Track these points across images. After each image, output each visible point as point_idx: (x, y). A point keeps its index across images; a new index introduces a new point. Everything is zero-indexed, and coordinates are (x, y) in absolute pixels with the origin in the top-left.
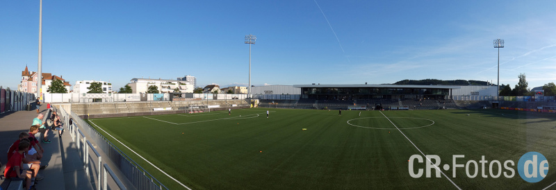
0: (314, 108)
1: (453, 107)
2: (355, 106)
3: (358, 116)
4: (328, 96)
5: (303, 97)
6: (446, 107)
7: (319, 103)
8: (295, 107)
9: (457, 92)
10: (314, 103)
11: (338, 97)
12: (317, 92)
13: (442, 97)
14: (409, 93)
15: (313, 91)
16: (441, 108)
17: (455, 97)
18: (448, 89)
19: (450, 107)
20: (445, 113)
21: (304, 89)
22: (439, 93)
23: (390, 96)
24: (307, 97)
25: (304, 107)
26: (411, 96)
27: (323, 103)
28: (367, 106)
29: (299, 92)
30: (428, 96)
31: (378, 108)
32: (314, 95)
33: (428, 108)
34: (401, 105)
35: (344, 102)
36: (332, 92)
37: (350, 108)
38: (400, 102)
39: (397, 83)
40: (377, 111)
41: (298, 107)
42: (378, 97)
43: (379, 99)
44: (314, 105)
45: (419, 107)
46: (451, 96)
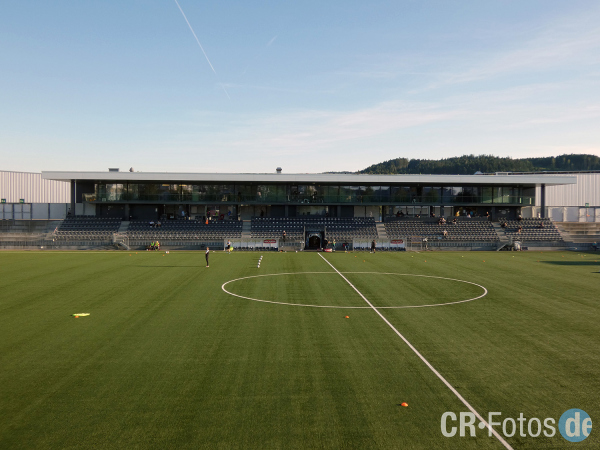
0: (117, 246)
1: (549, 242)
2: (248, 240)
3: (255, 270)
4: (160, 207)
5: (79, 211)
6: (527, 243)
7: (131, 229)
8: (49, 245)
9: (562, 196)
10: (116, 230)
11: (194, 210)
12: (125, 196)
13: (513, 211)
14: (408, 201)
15: (114, 193)
16: (508, 248)
17: (558, 211)
18: (532, 187)
19: (538, 242)
20: (524, 262)
21: (82, 187)
22: (503, 199)
23: (348, 209)
24: (91, 211)
25: (81, 245)
26: (413, 209)
27: (147, 228)
28: (283, 240)
29: (63, 195)
30: (469, 209)
31: (315, 244)
32: (114, 205)
33: (467, 245)
34: (382, 235)
35: (212, 227)
36: (173, 196)
37: (232, 243)
38: (380, 227)
39: (373, 170)
40: (311, 254)
41: (60, 243)
42: (313, 211)
43: (317, 216)
44: (116, 236)
45: (439, 243)
46: (543, 209)
